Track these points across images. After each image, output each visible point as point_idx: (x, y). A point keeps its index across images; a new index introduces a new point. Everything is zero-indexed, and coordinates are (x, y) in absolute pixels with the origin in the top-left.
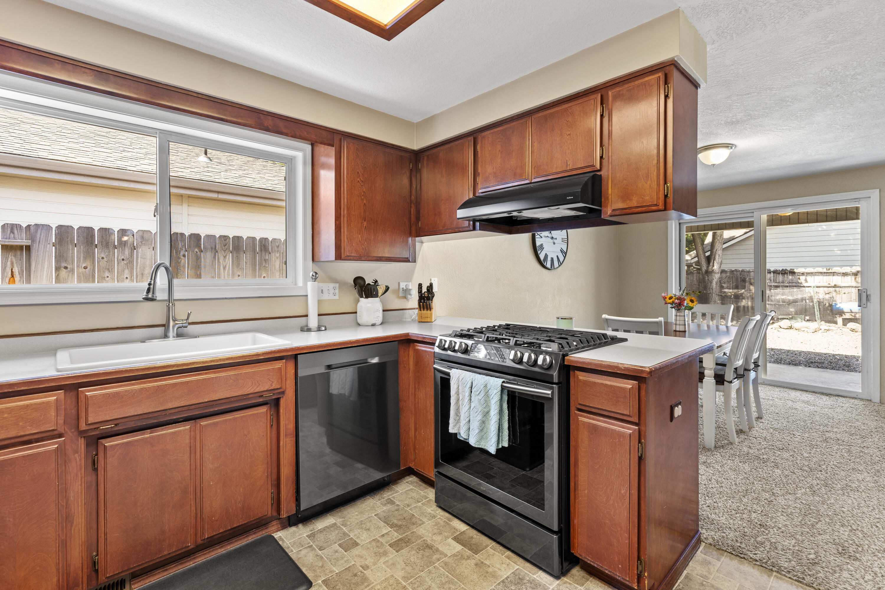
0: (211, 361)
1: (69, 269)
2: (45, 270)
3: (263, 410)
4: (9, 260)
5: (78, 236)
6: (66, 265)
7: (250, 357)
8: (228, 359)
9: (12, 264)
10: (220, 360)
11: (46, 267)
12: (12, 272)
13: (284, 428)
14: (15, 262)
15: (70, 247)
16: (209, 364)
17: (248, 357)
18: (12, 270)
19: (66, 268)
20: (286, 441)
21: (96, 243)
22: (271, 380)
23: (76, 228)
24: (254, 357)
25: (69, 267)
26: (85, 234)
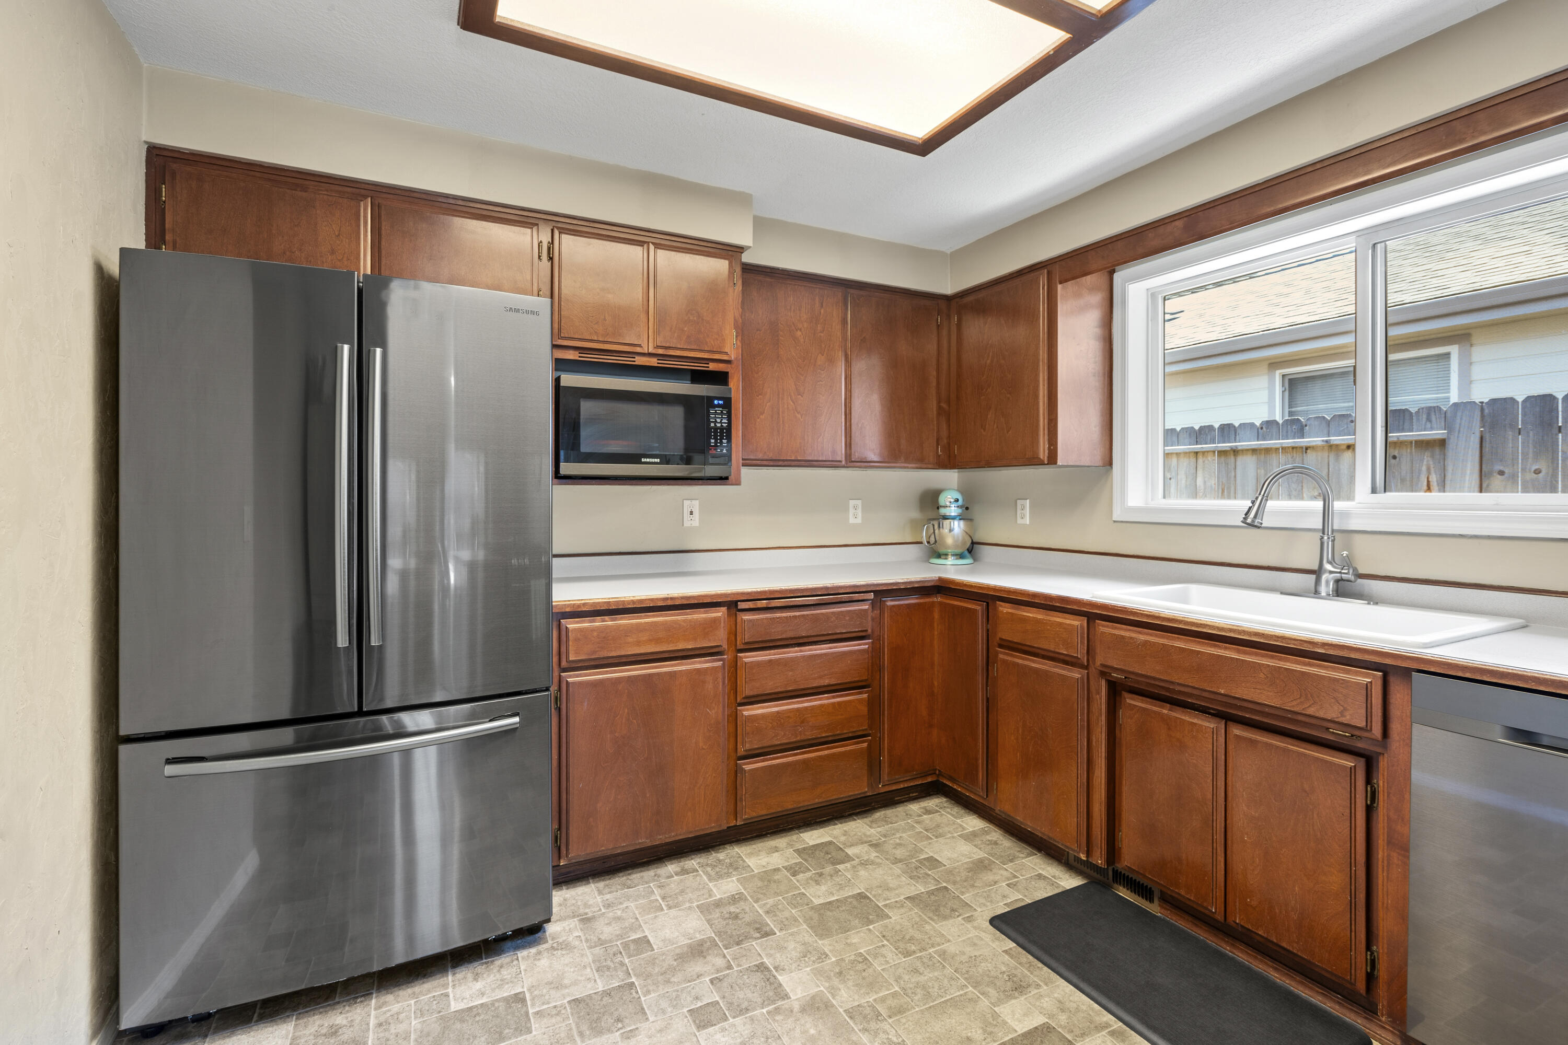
0: (1231, 630)
1: (1506, 475)
2: (1467, 478)
3: (1347, 762)
4: (1425, 463)
5: (1524, 415)
6: (1501, 468)
7: (1296, 642)
8: (1257, 634)
9: (1429, 469)
10: (1244, 632)
11: (1468, 472)
12: (1428, 482)
13: (1386, 824)
14: (1432, 466)
15: (1510, 434)
16: (1227, 635)
17: (1293, 642)
18: (1428, 478)
19: (1501, 473)
20: (1389, 856)
21: (1560, 424)
22: (1342, 703)
23: (1520, 399)
24: (1305, 645)
25: (1506, 471)
26: (1538, 409)
